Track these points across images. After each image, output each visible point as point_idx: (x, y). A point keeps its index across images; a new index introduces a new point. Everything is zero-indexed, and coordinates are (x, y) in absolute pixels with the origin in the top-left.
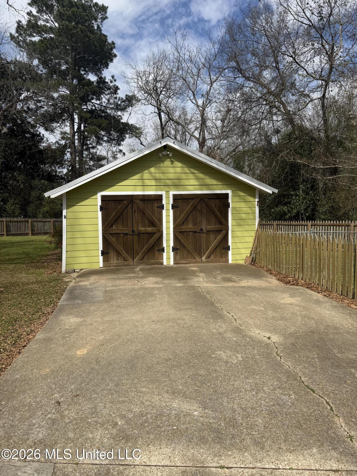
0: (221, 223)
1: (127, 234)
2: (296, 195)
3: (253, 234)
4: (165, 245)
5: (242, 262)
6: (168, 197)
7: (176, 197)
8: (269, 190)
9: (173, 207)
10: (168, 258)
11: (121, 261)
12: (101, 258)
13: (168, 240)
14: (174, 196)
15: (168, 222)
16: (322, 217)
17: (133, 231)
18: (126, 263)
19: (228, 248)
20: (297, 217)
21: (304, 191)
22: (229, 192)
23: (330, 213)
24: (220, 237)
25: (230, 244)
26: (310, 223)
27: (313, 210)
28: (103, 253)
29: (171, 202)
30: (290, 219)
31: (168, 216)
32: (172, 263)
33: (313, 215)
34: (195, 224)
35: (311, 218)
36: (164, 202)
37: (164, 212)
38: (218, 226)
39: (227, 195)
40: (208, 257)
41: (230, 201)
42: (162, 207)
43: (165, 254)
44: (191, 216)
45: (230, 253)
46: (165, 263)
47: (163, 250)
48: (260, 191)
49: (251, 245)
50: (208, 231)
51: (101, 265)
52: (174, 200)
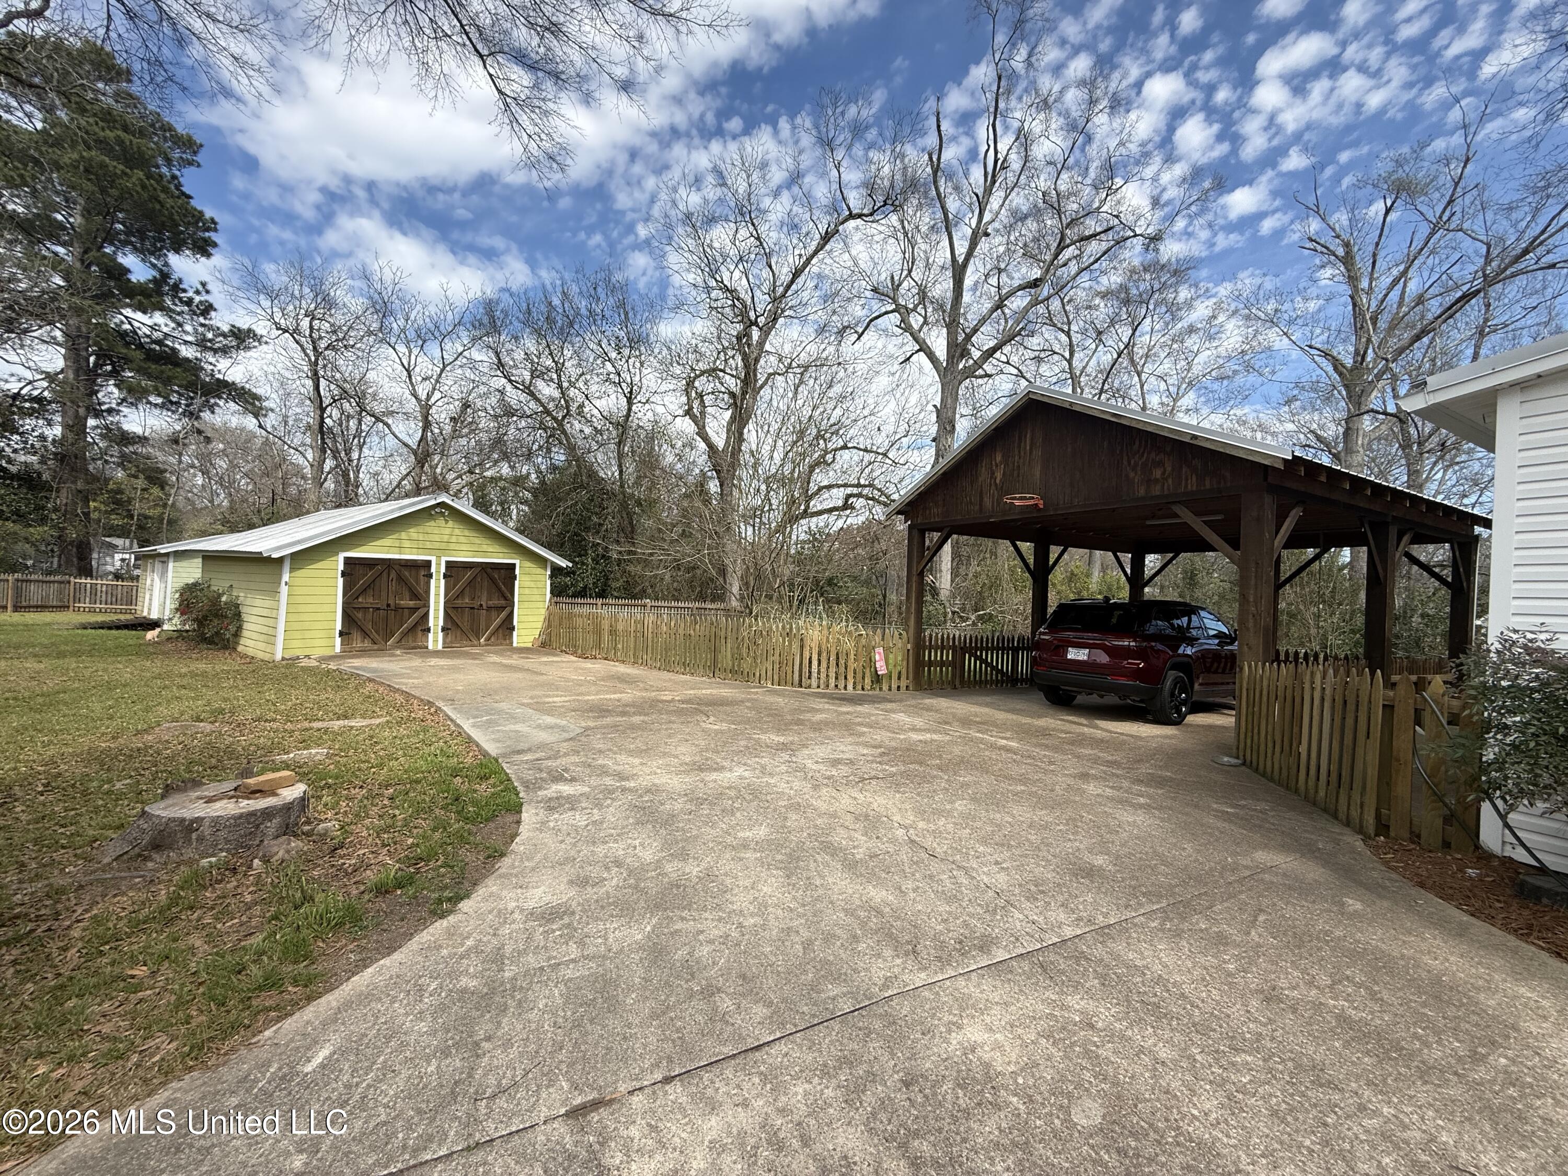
0: (506, 599)
1: (378, 609)
2: (583, 564)
3: (543, 611)
4: (431, 624)
5: (530, 645)
6: (438, 564)
7: (449, 565)
8: (563, 563)
9: (445, 576)
10: (436, 641)
11: (367, 644)
12: (338, 640)
13: (436, 618)
14: (447, 562)
15: (437, 595)
16: (615, 594)
17: (388, 605)
18: (376, 647)
19: (513, 629)
20: (582, 594)
21: (593, 560)
22: (517, 562)
23: (625, 589)
24: (503, 615)
25: (515, 623)
26: (600, 601)
27: (606, 584)
28: (341, 634)
29: (443, 570)
30: (574, 596)
31: (438, 587)
32: (440, 647)
33: (604, 591)
34: (473, 599)
35: (602, 595)
36: (433, 569)
37: (433, 582)
38: (503, 602)
39: (514, 565)
40: (488, 639)
41: (517, 572)
42: (431, 576)
43: (431, 636)
44: (468, 589)
45: (515, 633)
46: (430, 647)
47: (429, 630)
48: (552, 562)
49: (540, 625)
50: (489, 608)
51: (338, 649)
52: (447, 567)
